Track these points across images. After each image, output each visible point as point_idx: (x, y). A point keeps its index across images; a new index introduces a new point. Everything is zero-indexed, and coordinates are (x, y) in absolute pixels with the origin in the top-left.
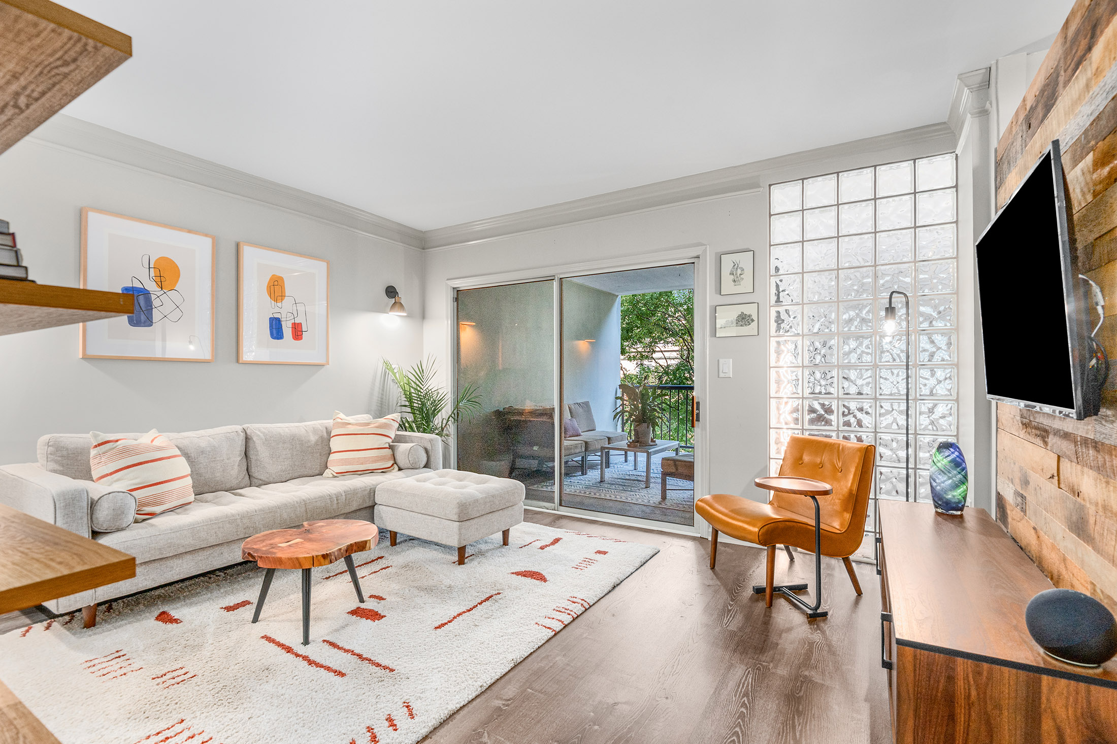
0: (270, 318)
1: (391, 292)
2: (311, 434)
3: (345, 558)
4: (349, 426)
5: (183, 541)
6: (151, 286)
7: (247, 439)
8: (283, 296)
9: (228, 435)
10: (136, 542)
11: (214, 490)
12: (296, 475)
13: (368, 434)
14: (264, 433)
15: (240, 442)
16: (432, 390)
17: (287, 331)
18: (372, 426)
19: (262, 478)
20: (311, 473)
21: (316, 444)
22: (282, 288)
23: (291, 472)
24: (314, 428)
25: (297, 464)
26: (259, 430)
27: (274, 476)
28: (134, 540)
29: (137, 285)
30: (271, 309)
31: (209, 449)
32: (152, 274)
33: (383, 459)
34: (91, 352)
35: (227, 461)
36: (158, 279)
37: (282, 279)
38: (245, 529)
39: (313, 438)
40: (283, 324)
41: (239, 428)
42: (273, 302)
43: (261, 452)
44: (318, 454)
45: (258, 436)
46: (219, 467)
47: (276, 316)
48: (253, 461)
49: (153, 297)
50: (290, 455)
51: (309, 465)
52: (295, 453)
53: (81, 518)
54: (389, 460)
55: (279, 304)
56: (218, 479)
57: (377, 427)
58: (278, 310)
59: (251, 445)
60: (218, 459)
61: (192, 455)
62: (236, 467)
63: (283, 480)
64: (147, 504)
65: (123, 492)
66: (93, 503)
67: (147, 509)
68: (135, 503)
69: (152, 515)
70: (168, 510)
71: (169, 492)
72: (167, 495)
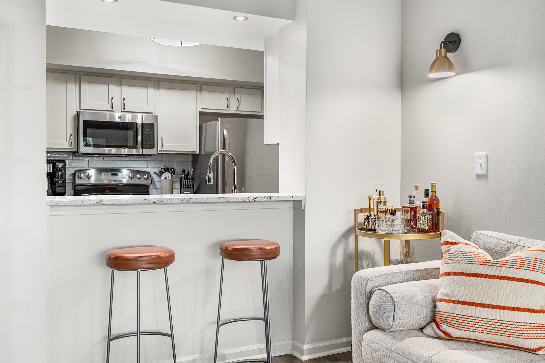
10: (378, 347)
28: (378, 344)
64: (446, 322)
65: (387, 293)
66: (371, 293)
67: (444, 327)
68: (393, 308)
69: (449, 338)
70: (481, 342)
71: (470, 318)
72: (466, 320)
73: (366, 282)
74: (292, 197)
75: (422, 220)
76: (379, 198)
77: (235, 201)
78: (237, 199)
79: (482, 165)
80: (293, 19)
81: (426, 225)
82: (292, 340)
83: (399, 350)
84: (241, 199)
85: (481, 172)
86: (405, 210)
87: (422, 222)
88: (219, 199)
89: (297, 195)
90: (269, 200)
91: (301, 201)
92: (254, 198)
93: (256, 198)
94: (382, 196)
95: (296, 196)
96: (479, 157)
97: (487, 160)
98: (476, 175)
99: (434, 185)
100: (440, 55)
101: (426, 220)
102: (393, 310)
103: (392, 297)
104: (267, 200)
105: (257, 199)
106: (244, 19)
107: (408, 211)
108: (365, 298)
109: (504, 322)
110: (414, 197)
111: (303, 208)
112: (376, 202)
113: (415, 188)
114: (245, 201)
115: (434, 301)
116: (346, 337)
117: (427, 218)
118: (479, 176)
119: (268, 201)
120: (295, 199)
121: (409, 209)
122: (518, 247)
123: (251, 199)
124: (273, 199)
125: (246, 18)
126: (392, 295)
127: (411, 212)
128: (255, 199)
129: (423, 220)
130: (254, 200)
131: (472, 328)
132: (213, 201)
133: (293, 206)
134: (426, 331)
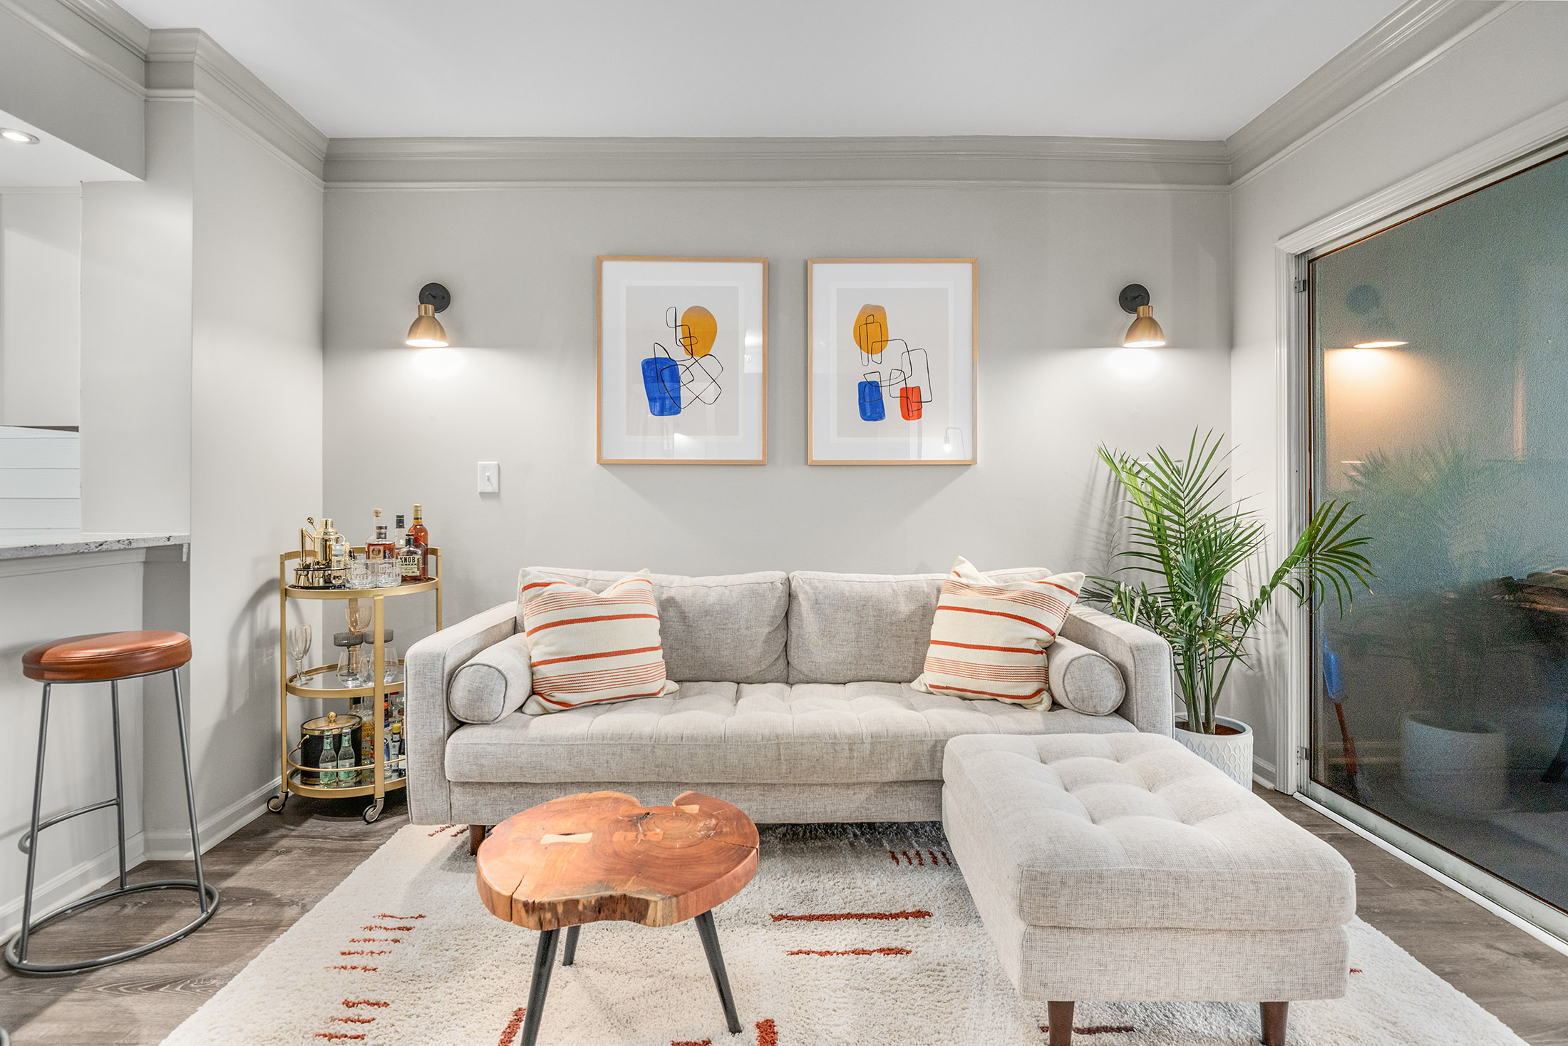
0: (860, 384)
1: (1134, 297)
2: (902, 599)
3: (695, 918)
4: (963, 591)
5: (554, 764)
6: (678, 354)
7: (790, 596)
8: (883, 341)
9: (757, 587)
10: (490, 748)
11: (718, 677)
12: (864, 673)
13: (991, 613)
14: (815, 588)
15: (774, 601)
16: (1219, 517)
17: (892, 403)
18: (1007, 595)
19: (805, 670)
20: (892, 675)
21: (910, 618)
22: (883, 326)
23: (853, 667)
24: (911, 588)
25: (865, 653)
26: (810, 584)
27: (824, 670)
28: (488, 744)
29: (661, 354)
30: (861, 368)
31: (717, 608)
32: (680, 335)
33: (1014, 674)
34: (609, 455)
35: (745, 632)
36: (687, 342)
37: (881, 310)
38: (657, 766)
39: (905, 608)
40: (885, 391)
41: (779, 575)
42: (865, 354)
43: (808, 621)
44: (913, 640)
45: (806, 593)
46: (729, 641)
47: (870, 378)
48: (794, 635)
49: (681, 369)
50: (854, 635)
51: (891, 659)
52: (863, 632)
53: (433, 696)
54: (1028, 679)
55: (877, 357)
56: (723, 660)
57: (1014, 600)
58: (873, 367)
59: (795, 607)
60: (730, 626)
61: (691, 615)
62: (760, 644)
63: (841, 679)
64: (560, 688)
65: (490, 667)
66: (452, 676)
67: (560, 696)
68: (504, 686)
69: (566, 707)
70: (601, 703)
71: (596, 673)
72: (591, 677)
73: (441, 660)
74: (169, 539)
75: (408, 563)
76: (325, 533)
77: (58, 553)
78: (63, 547)
79: (491, 478)
80: (144, 176)
81: (416, 570)
82: (142, 833)
83: (533, 739)
84: (72, 547)
85: (489, 489)
86: (373, 550)
87: (408, 566)
88: (24, 552)
89: (176, 534)
90: (127, 547)
91: (181, 546)
92: (97, 545)
93: (101, 545)
94: (330, 530)
95: (175, 537)
96: (485, 468)
97: (499, 473)
98: (480, 493)
99: (419, 509)
100: (426, 313)
101: (416, 562)
102: (504, 689)
103: (499, 671)
104: (122, 547)
105: (104, 547)
106: (26, 139)
107: (379, 551)
108: (440, 686)
109: (633, 669)
110: (386, 528)
111: (184, 560)
112: (319, 540)
113: (374, 514)
114: (81, 551)
115: (532, 666)
116: (254, 791)
117: (418, 559)
118: (484, 495)
119: (125, 549)
120: (174, 543)
121: (382, 548)
122: (589, 581)
123: (93, 546)
124: (134, 545)
125: (35, 139)
126: (499, 668)
127: (385, 552)
128: (100, 548)
129: (411, 563)
130: (97, 549)
131: (598, 686)
132: (9, 557)
133: (146, 558)
134: (527, 709)
